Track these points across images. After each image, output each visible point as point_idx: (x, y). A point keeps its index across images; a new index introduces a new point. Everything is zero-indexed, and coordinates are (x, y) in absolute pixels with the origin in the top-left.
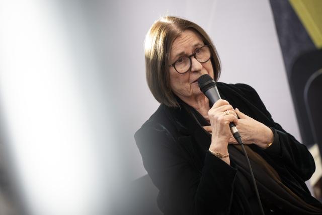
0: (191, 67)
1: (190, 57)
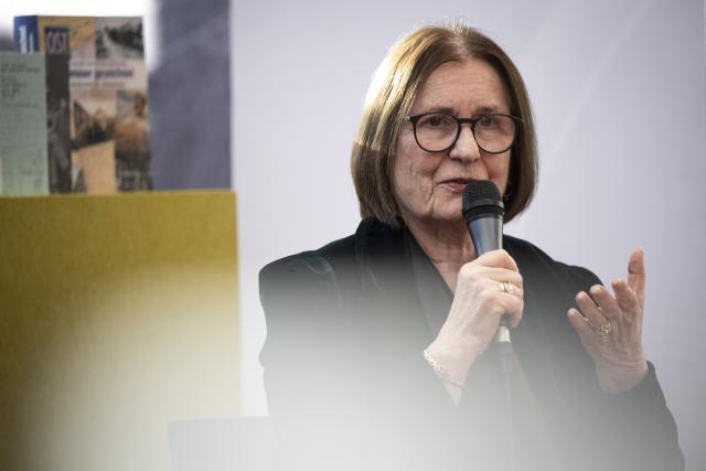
0: (453, 146)
1: (460, 122)
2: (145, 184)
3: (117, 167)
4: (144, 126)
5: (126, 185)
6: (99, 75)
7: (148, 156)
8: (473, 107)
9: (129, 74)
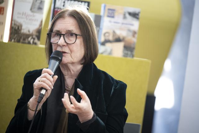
1: (60, 35)
2: (131, 56)
3: (124, 50)
4: (134, 40)
5: (125, 55)
6: (123, 24)
7: (134, 48)
8: (65, 30)
9: (132, 25)
